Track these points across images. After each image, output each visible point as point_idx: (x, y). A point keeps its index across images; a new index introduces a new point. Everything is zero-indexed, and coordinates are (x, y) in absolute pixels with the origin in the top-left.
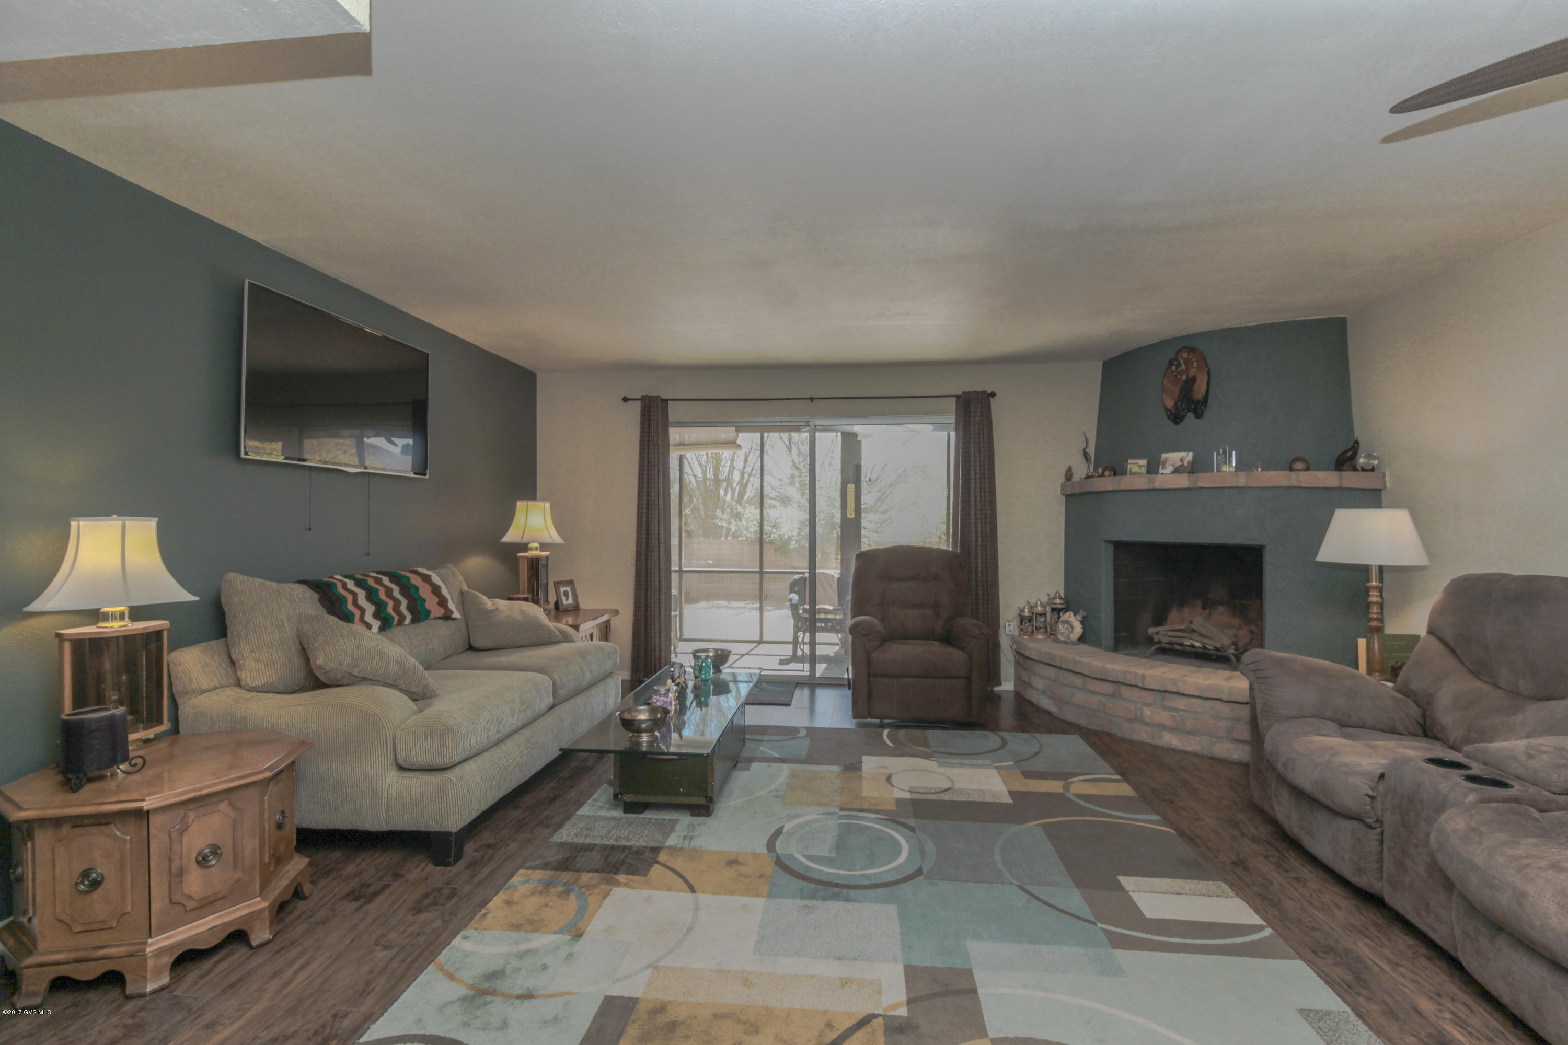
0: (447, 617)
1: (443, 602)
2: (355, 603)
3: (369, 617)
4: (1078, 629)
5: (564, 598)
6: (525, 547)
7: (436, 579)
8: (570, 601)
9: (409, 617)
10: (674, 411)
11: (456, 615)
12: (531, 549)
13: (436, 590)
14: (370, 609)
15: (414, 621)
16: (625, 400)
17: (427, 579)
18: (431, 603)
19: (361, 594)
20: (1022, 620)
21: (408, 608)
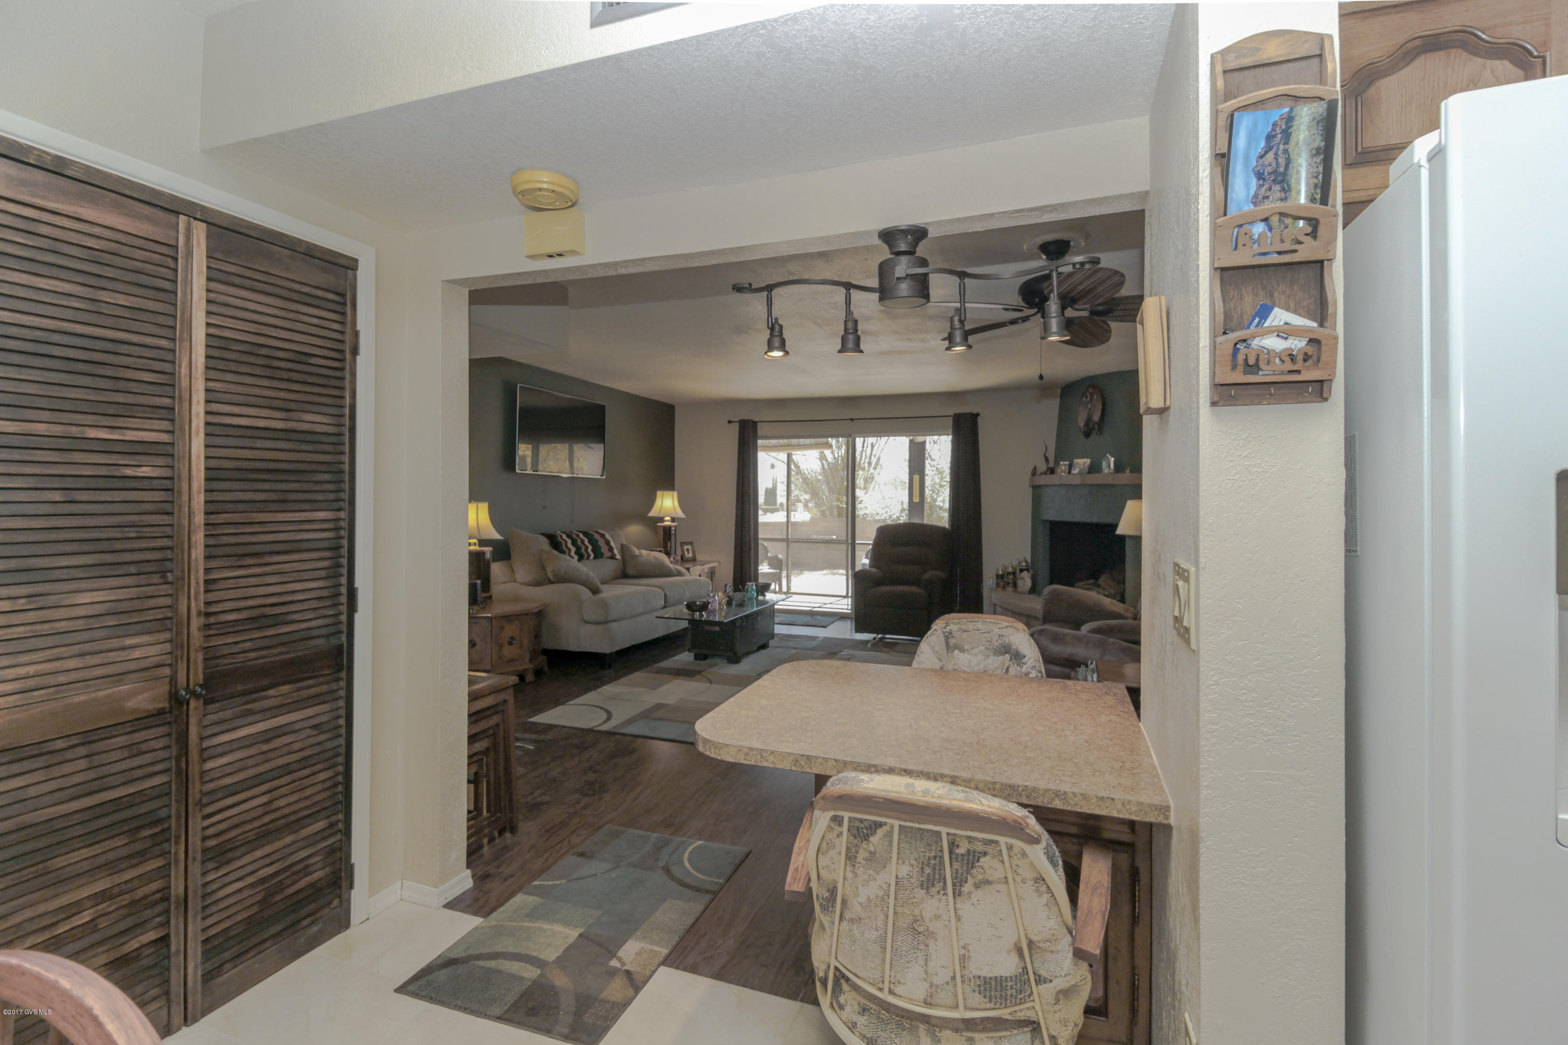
0: (613, 557)
1: (611, 549)
2: (566, 545)
3: (573, 553)
4: (1029, 583)
5: (686, 553)
6: (662, 519)
7: (608, 536)
8: (690, 555)
9: (592, 556)
10: (762, 429)
11: (618, 557)
12: (666, 521)
13: (607, 542)
14: (573, 549)
15: (595, 558)
16: (730, 422)
17: (603, 536)
18: (604, 549)
19: (569, 542)
20: (998, 576)
21: (592, 550)
